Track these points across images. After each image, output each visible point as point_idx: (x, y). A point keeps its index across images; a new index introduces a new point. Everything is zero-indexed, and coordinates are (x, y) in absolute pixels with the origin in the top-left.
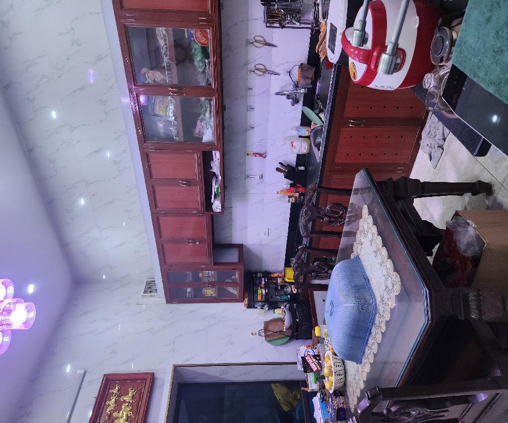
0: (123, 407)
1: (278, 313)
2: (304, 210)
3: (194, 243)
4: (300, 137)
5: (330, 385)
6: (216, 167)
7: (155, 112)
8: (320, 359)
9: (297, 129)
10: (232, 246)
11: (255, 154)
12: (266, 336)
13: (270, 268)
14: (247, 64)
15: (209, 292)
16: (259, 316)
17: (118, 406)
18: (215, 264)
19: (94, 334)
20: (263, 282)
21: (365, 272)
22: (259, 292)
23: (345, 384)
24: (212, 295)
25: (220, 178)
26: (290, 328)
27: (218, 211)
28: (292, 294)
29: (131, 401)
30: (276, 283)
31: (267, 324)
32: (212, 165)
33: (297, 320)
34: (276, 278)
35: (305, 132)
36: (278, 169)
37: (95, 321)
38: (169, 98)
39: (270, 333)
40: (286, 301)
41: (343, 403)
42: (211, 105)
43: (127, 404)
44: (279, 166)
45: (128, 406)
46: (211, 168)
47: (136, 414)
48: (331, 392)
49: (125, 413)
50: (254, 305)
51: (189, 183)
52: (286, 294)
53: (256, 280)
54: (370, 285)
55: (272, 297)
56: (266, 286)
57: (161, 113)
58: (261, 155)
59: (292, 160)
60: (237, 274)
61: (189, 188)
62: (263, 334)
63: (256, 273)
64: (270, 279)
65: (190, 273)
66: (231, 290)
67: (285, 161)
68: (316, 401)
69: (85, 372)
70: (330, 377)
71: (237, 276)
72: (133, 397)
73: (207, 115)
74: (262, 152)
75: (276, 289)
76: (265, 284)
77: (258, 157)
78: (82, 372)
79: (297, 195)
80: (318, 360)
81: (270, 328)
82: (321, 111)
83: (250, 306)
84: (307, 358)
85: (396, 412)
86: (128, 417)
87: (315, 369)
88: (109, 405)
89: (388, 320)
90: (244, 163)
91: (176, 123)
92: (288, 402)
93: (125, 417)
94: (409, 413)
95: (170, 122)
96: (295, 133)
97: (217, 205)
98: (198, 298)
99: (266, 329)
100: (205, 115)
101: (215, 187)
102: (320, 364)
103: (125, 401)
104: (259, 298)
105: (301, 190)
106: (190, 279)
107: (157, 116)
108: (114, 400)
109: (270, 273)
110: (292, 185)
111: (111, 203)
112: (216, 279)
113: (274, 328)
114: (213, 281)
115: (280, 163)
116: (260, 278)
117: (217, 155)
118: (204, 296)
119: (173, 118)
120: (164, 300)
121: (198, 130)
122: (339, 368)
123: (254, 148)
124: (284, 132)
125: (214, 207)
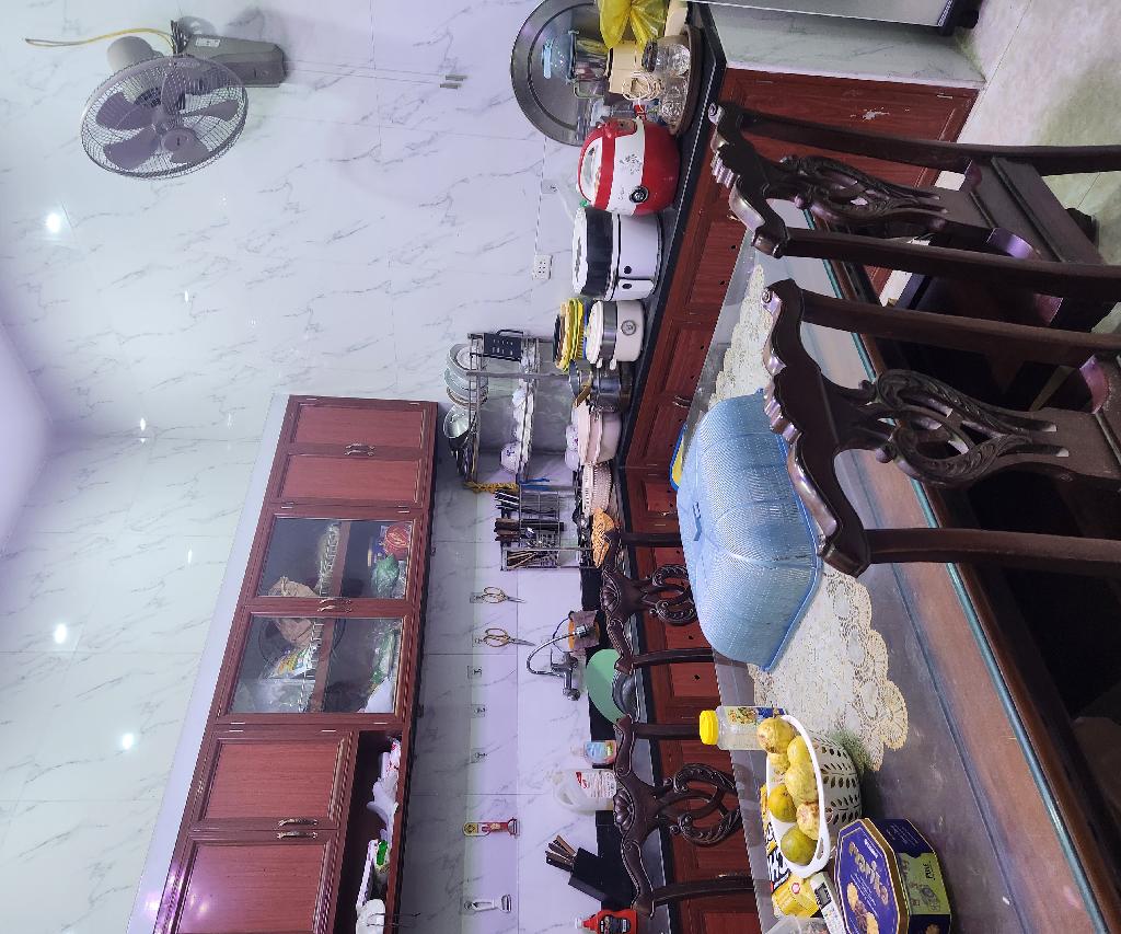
4: (596, 767)
11: (488, 829)
14: (471, 629)
35: (606, 751)
36: (551, 860)
46: (372, 798)
58: (503, 826)
74: (506, 819)
90: (459, 858)
123: (485, 810)
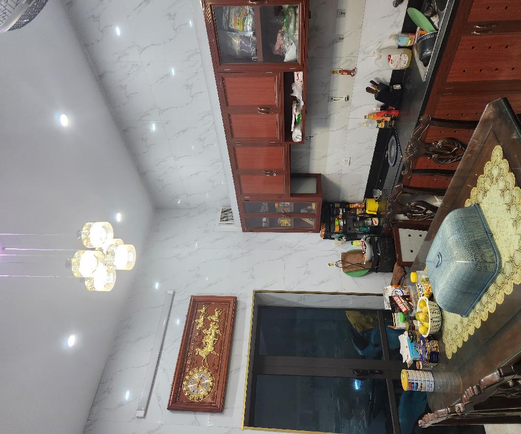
0: (211, 325)
1: (357, 245)
2: (409, 146)
3: (271, 174)
4: (400, 47)
5: (424, 328)
6: (297, 91)
7: (230, 26)
8: (410, 301)
9: (397, 37)
10: (309, 176)
11: (342, 72)
12: (344, 268)
13: (349, 199)
15: (285, 222)
16: (336, 248)
17: (207, 324)
18: (292, 195)
19: (177, 258)
20: (341, 213)
21: (487, 225)
22: (337, 223)
24: (287, 224)
25: (302, 103)
26: (371, 261)
27: (298, 140)
28: (372, 227)
29: (218, 321)
30: (355, 215)
31: (345, 256)
32: (294, 88)
33: (379, 254)
34: (355, 209)
35: (407, 41)
36: (368, 90)
37: (178, 246)
38: (247, 8)
39: (348, 264)
40: (366, 233)
41: (436, 347)
42: (296, 14)
43: (214, 323)
44: (370, 85)
45: (215, 324)
46: (292, 92)
47: (223, 332)
48: (425, 336)
49: (213, 331)
50: (330, 237)
51: (268, 109)
52: (365, 226)
53: (333, 211)
54: (494, 241)
55: (350, 229)
56: (344, 218)
57: (238, 27)
58: (349, 72)
59: (387, 77)
60: (314, 205)
61: (267, 115)
62: (341, 265)
63: (333, 204)
64: (349, 209)
65: (265, 204)
66: (307, 220)
67: (377, 79)
68: (404, 339)
69: (174, 293)
70: (425, 323)
71: (314, 207)
72: (219, 317)
73: (291, 26)
74: (351, 68)
75: (355, 220)
76: (342, 216)
77: (346, 76)
78: (172, 292)
79: (388, 119)
80: (408, 301)
81: (348, 260)
82: (434, 13)
83: (327, 236)
84: (395, 298)
86: (216, 334)
87: (404, 310)
88: (199, 323)
90: (328, 83)
91: (254, 39)
92: (361, 325)
93: (213, 334)
95: (248, 38)
96: (393, 43)
97: (297, 134)
98: (273, 227)
99: (344, 261)
100: (288, 26)
101: (296, 114)
102: (411, 307)
103: (212, 321)
104: (337, 229)
105: (394, 113)
106: (265, 209)
107: (233, 31)
108: (202, 319)
109: (348, 204)
110: (383, 108)
111: (184, 131)
112: (293, 210)
113: (353, 260)
114: (289, 211)
115: (372, 82)
116: (338, 209)
117: (299, 77)
118: (280, 226)
119: (252, 33)
120: (241, 229)
121: (279, 47)
123: (342, 63)
124: (380, 42)
125: (294, 136)
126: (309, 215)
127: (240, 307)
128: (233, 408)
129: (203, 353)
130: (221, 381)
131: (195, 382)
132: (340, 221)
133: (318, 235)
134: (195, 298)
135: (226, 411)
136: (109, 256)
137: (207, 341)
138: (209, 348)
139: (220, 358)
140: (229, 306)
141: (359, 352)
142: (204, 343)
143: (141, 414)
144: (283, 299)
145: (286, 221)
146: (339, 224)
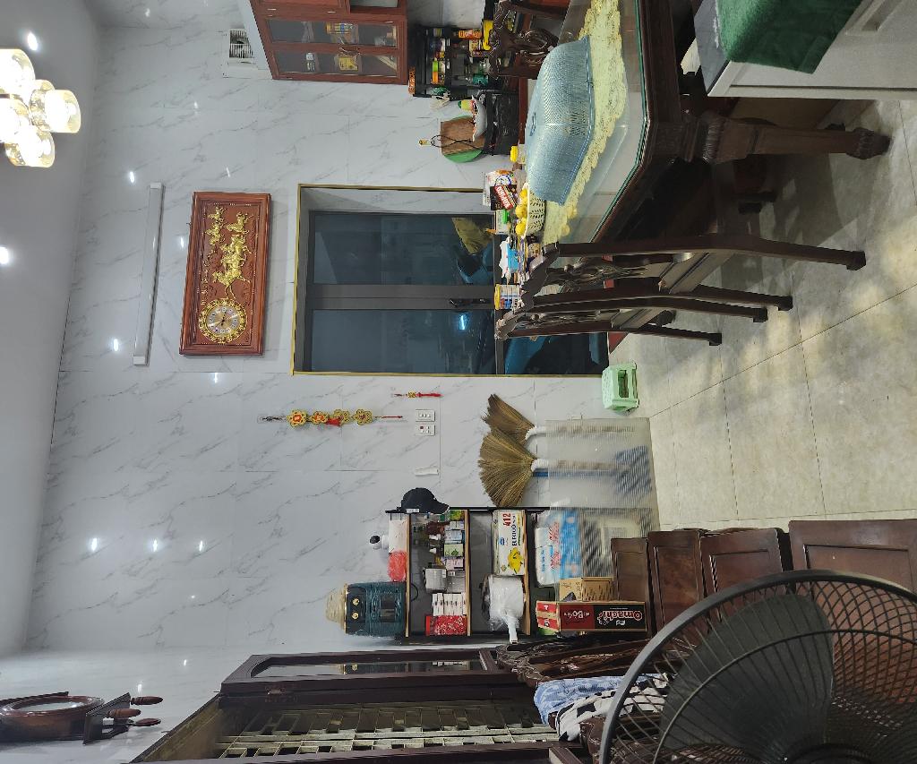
0: (233, 239)
1: (465, 108)
5: (524, 228)
8: (516, 192)
12: (444, 148)
13: (459, 20)
15: (347, 62)
16: (437, 111)
17: (226, 237)
18: (354, 8)
19: (160, 126)
20: (443, 48)
22: (435, 66)
23: (543, 229)
24: (351, 67)
26: (483, 135)
29: (243, 232)
30: (467, 52)
31: (446, 126)
33: (496, 124)
34: (467, 40)
37: (157, 103)
39: (451, 141)
40: (482, 87)
41: (537, 251)
43: (238, 235)
45: (239, 238)
47: (253, 249)
48: (523, 237)
49: (237, 247)
50: (425, 92)
52: (482, 74)
53: (431, 42)
55: (456, 78)
56: (449, 55)
60: (395, 30)
62: (439, 143)
63: (431, 28)
64: (456, 41)
65: (308, 25)
66: (386, 60)
68: (504, 246)
69: (163, 187)
70: (523, 219)
71: (395, 34)
72: (245, 226)
75: (466, 63)
76: (446, 53)
78: (159, 186)
80: (514, 193)
81: (450, 134)
83: (420, 92)
84: (498, 189)
85: (577, 269)
86: (242, 252)
87: (507, 206)
88: (212, 236)
89: (601, 151)
92: (476, 243)
93: (238, 252)
94: (596, 270)
98: (327, 73)
99: (444, 136)
102: (516, 200)
103: (234, 232)
104: (435, 79)
106: (308, 34)
108: (217, 228)
109: (457, 29)
112: (358, 40)
113: (458, 134)
114: (352, 41)
116: (438, 40)
118: (338, 69)
120: (269, 73)
122: (537, 208)
126: (388, 50)
127: (277, 211)
128: (276, 350)
129: (225, 280)
130: (256, 316)
131: (216, 318)
132: (441, 62)
133: (406, 88)
134: (201, 196)
135: (267, 354)
136: (35, 108)
137: (229, 262)
138: (234, 272)
139: (251, 286)
140: (259, 209)
141: (466, 278)
142: (225, 265)
143: (142, 360)
144: (346, 200)
145: (348, 60)
146: (439, 69)
